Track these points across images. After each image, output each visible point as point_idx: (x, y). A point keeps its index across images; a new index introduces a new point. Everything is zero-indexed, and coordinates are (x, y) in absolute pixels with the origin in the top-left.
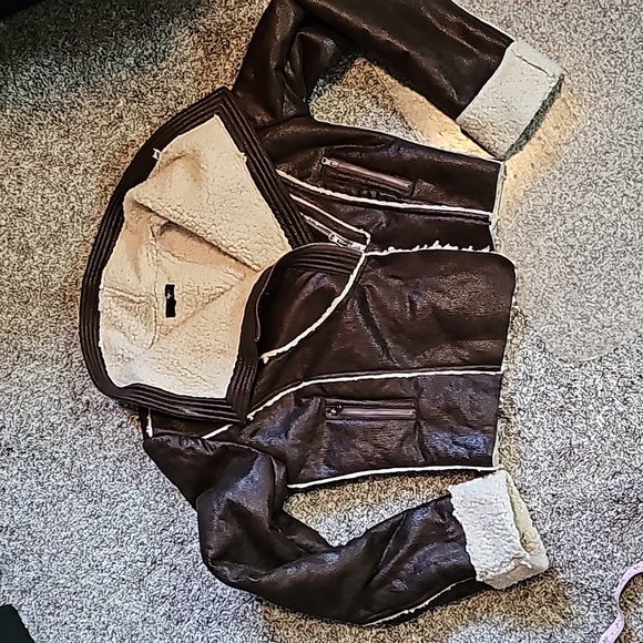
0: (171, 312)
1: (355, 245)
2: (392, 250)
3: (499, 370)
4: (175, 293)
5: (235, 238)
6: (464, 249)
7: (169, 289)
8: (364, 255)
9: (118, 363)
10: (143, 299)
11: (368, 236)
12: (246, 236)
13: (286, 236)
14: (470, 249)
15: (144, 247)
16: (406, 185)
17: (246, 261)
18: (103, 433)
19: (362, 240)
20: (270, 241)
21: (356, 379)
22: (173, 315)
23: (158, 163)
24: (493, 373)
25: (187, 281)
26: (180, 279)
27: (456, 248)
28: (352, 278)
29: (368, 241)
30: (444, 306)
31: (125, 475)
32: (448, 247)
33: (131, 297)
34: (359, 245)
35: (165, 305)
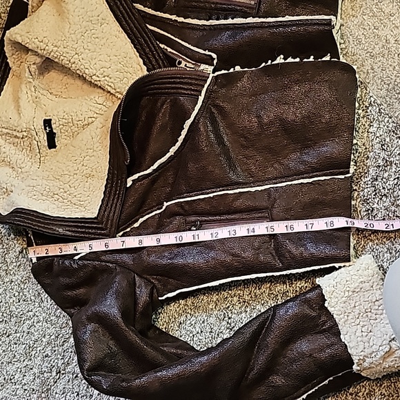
0: (52, 144)
1: (203, 67)
2: (238, 68)
3: (348, 173)
4: (53, 126)
5: (98, 66)
6: (305, 60)
7: (47, 123)
8: (211, 75)
9: (5, 196)
10: (25, 134)
11: (214, 56)
12: (108, 65)
13: (144, 64)
14: (312, 59)
15: (23, 86)
16: (253, 3)
17: (109, 89)
18: (8, 260)
19: (208, 61)
20: (131, 70)
21: (211, 195)
22: (55, 147)
23: (30, 7)
24: (343, 177)
25: (61, 114)
26: (56, 113)
27: (298, 60)
28: (201, 99)
29: (215, 62)
30: (291, 117)
31: (28, 296)
32: (290, 60)
33: (15, 133)
34: (207, 66)
35: (46, 138)
